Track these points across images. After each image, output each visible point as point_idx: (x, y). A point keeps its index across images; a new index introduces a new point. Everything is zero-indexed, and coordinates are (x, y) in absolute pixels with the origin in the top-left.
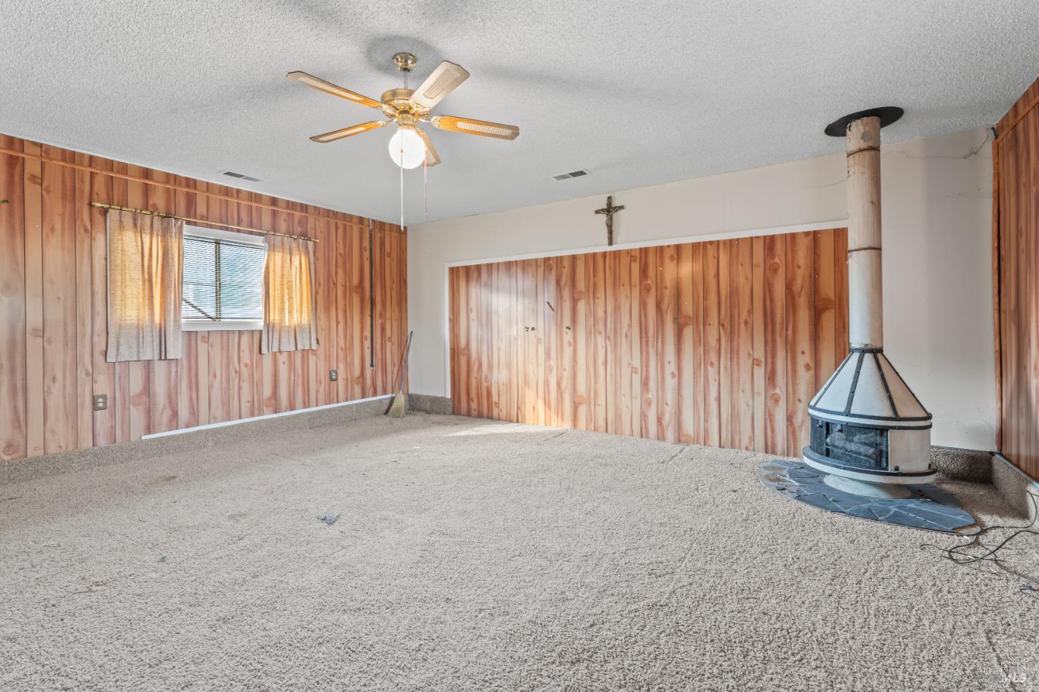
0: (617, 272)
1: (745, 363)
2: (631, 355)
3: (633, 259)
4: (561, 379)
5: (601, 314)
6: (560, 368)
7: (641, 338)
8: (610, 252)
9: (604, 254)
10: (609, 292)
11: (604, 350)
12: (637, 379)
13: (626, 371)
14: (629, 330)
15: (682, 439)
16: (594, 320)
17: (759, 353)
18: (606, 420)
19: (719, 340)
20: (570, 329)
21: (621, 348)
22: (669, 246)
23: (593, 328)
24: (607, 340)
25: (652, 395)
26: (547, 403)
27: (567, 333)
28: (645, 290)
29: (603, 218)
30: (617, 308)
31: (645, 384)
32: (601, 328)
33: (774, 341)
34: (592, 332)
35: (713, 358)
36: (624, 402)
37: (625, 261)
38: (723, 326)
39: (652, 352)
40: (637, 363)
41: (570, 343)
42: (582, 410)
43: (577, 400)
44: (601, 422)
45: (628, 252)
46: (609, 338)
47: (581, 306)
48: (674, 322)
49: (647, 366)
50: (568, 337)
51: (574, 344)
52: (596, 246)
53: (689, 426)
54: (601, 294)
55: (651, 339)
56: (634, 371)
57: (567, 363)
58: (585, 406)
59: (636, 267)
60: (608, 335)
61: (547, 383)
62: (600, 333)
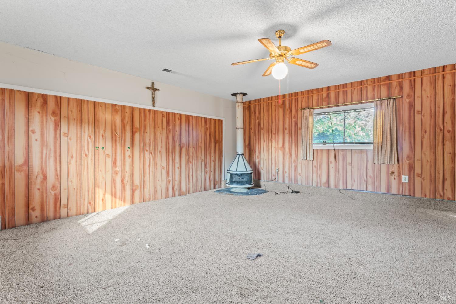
0: (156, 121)
1: (200, 161)
2: (161, 161)
3: (163, 116)
4: (124, 178)
5: (147, 141)
6: (123, 171)
7: (166, 153)
8: (153, 110)
9: (150, 111)
10: (152, 130)
11: (149, 159)
12: (164, 172)
13: (159, 168)
14: (161, 149)
15: (181, 194)
16: (144, 144)
17: (203, 158)
18: (150, 195)
19: (193, 153)
20: (130, 148)
21: (157, 158)
22: (177, 114)
23: (143, 148)
24: (151, 154)
25: (171, 178)
26: (114, 195)
27: (128, 151)
28: (168, 131)
29: (150, 92)
30: (156, 138)
31: (168, 174)
32: (148, 148)
33: (206, 153)
34: (143, 150)
35: (191, 160)
36: (159, 183)
37: (160, 116)
38: (194, 148)
39: (170, 159)
40: (164, 165)
41: (129, 156)
42: (137, 193)
43: (134, 188)
44: (147, 196)
45: (161, 112)
46: (151, 153)
47: (137, 136)
48: (179, 146)
49: (169, 165)
50: (128, 153)
51: (132, 157)
52: (145, 105)
53: (183, 189)
54: (148, 130)
55: (170, 153)
56: (163, 168)
57: (128, 168)
58: (138, 190)
59: (165, 120)
60: (151, 151)
61: (114, 182)
62: (147, 150)
